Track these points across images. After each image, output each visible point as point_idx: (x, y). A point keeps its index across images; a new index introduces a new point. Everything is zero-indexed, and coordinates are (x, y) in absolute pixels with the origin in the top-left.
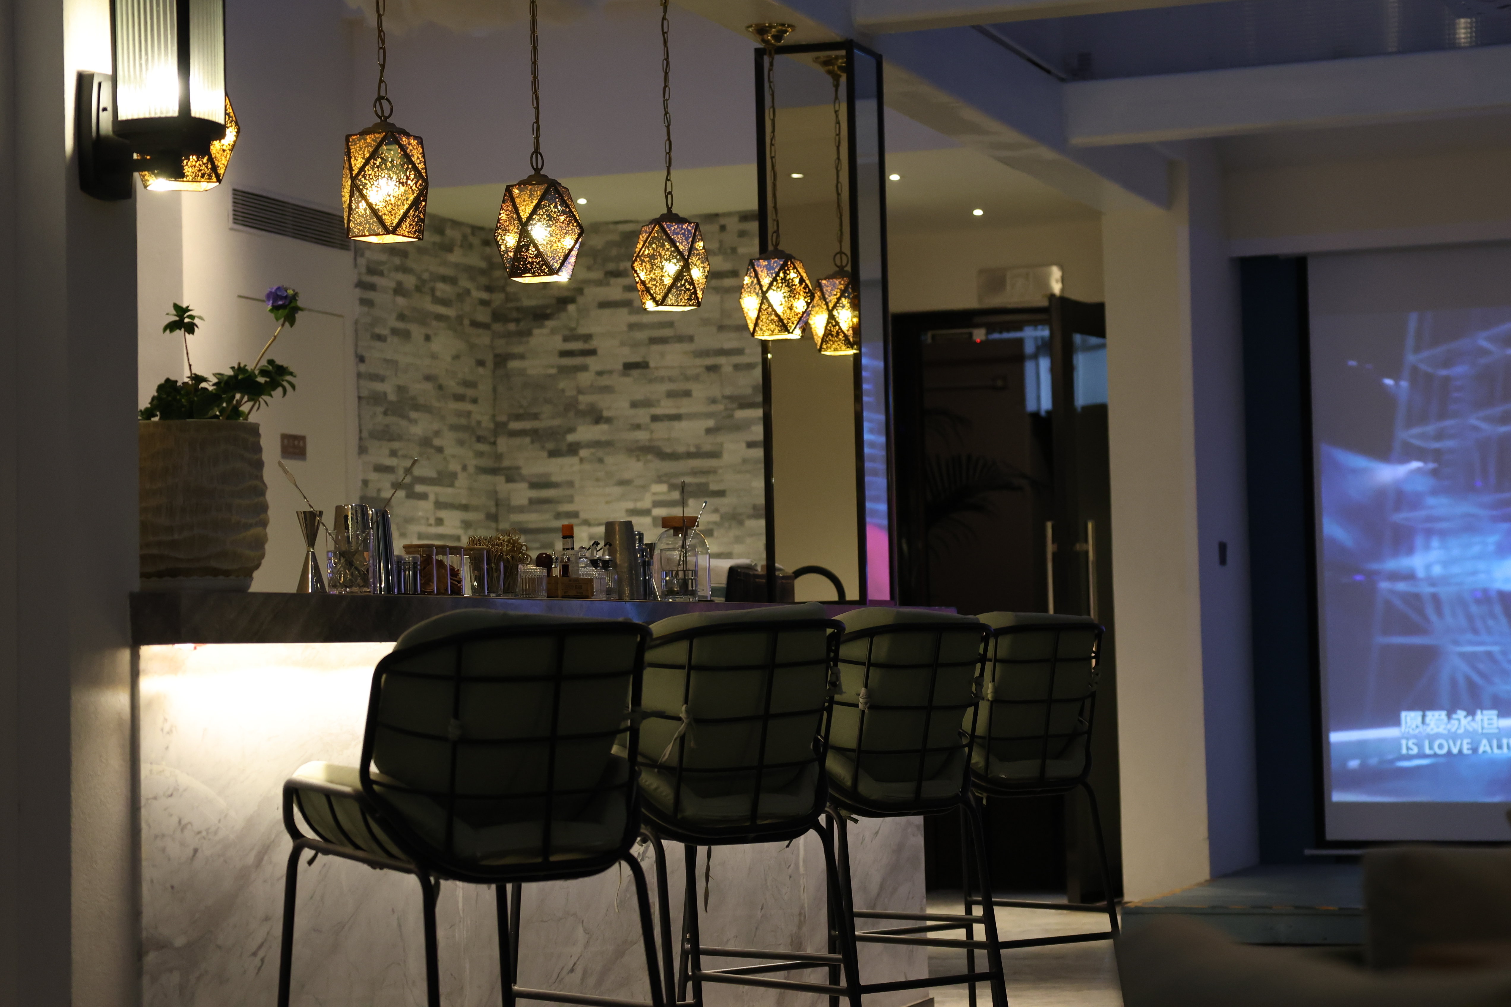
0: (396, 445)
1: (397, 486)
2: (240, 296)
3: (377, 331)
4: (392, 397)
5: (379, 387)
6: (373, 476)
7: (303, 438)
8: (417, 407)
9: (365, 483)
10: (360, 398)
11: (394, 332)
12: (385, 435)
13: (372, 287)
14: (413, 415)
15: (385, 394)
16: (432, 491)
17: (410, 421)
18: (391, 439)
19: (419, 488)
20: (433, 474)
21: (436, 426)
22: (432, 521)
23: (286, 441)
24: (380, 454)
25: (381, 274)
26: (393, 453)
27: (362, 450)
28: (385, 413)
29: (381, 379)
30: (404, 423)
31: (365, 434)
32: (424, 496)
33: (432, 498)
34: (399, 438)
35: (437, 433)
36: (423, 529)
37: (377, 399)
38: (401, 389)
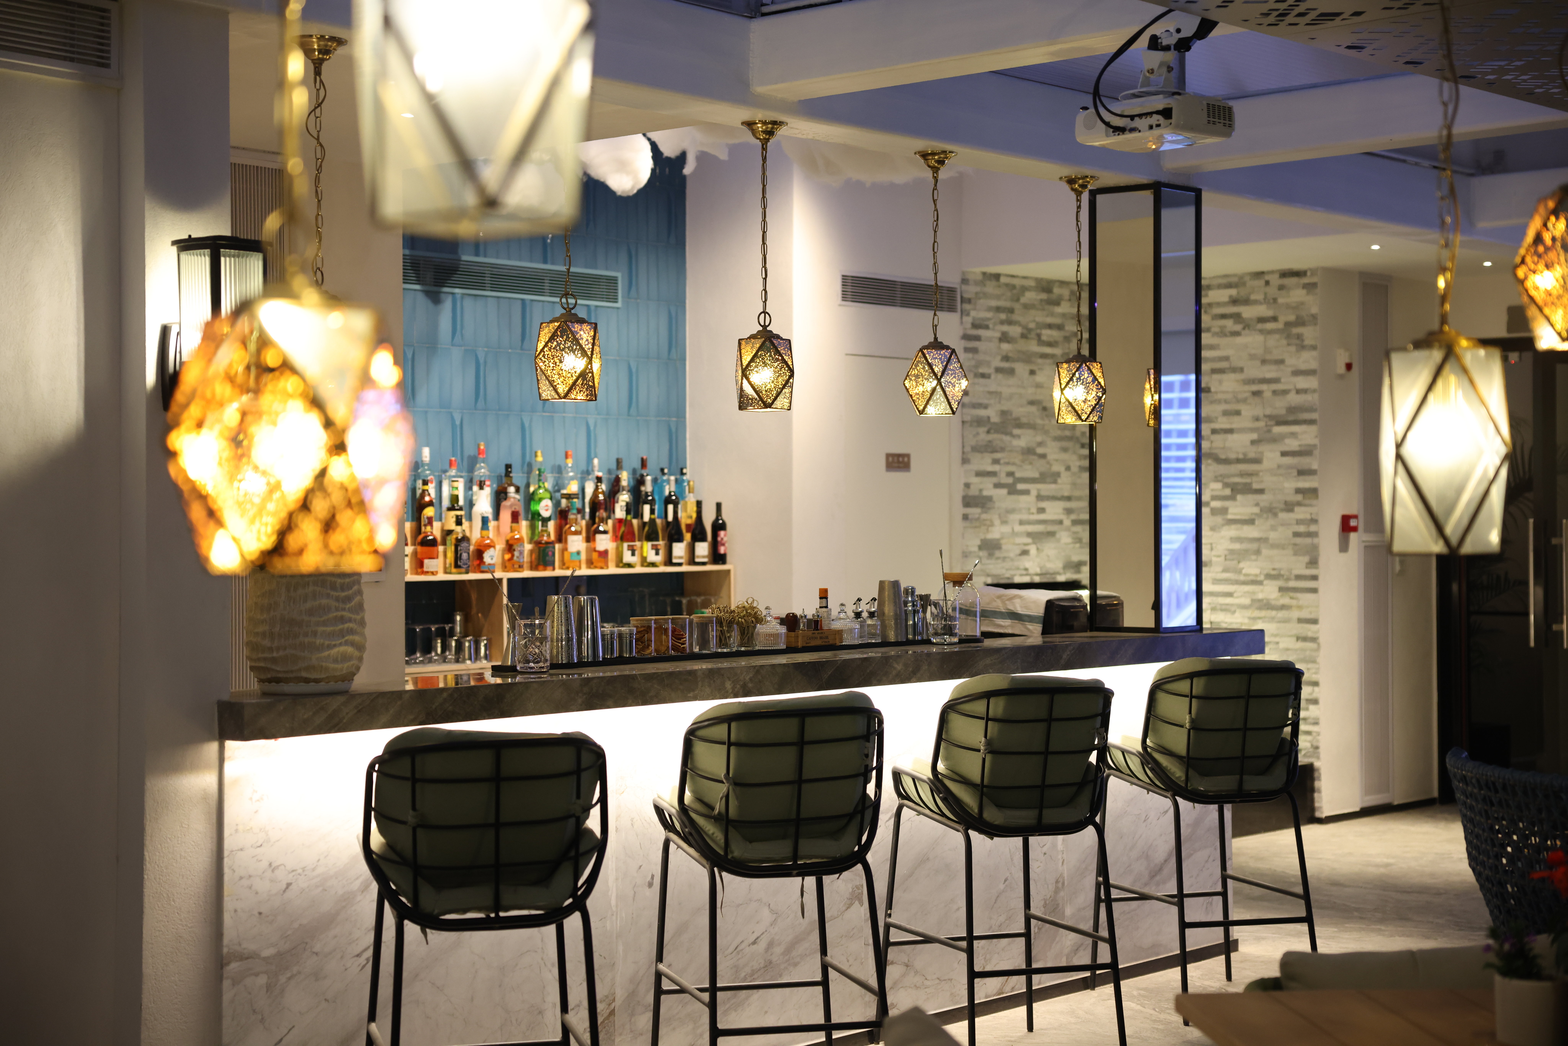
0: (997, 456)
1: (997, 486)
2: (847, 355)
3: (981, 370)
4: (995, 419)
5: (982, 413)
6: (975, 480)
7: (908, 456)
8: (1020, 425)
9: (967, 485)
10: (963, 422)
11: (998, 370)
12: (988, 448)
13: (978, 338)
14: (1016, 431)
15: (989, 418)
16: (1034, 488)
17: (1013, 436)
18: (994, 451)
19: (1020, 486)
20: (1036, 475)
21: (1039, 439)
22: (1034, 510)
23: (891, 459)
24: (984, 463)
25: (987, 327)
26: (996, 462)
27: (965, 461)
28: (988, 432)
29: (986, 407)
30: (1007, 438)
31: (968, 449)
32: (1027, 492)
33: (1034, 493)
34: (1002, 450)
35: (1040, 444)
36: (1025, 517)
37: (979, 422)
38: (1004, 413)
